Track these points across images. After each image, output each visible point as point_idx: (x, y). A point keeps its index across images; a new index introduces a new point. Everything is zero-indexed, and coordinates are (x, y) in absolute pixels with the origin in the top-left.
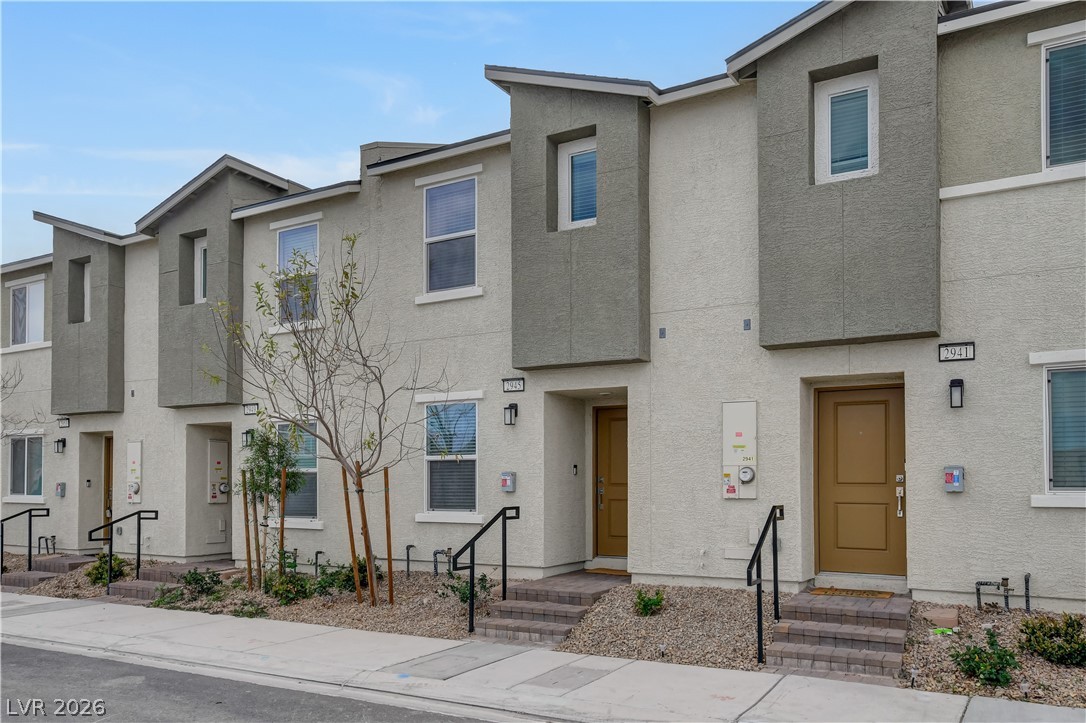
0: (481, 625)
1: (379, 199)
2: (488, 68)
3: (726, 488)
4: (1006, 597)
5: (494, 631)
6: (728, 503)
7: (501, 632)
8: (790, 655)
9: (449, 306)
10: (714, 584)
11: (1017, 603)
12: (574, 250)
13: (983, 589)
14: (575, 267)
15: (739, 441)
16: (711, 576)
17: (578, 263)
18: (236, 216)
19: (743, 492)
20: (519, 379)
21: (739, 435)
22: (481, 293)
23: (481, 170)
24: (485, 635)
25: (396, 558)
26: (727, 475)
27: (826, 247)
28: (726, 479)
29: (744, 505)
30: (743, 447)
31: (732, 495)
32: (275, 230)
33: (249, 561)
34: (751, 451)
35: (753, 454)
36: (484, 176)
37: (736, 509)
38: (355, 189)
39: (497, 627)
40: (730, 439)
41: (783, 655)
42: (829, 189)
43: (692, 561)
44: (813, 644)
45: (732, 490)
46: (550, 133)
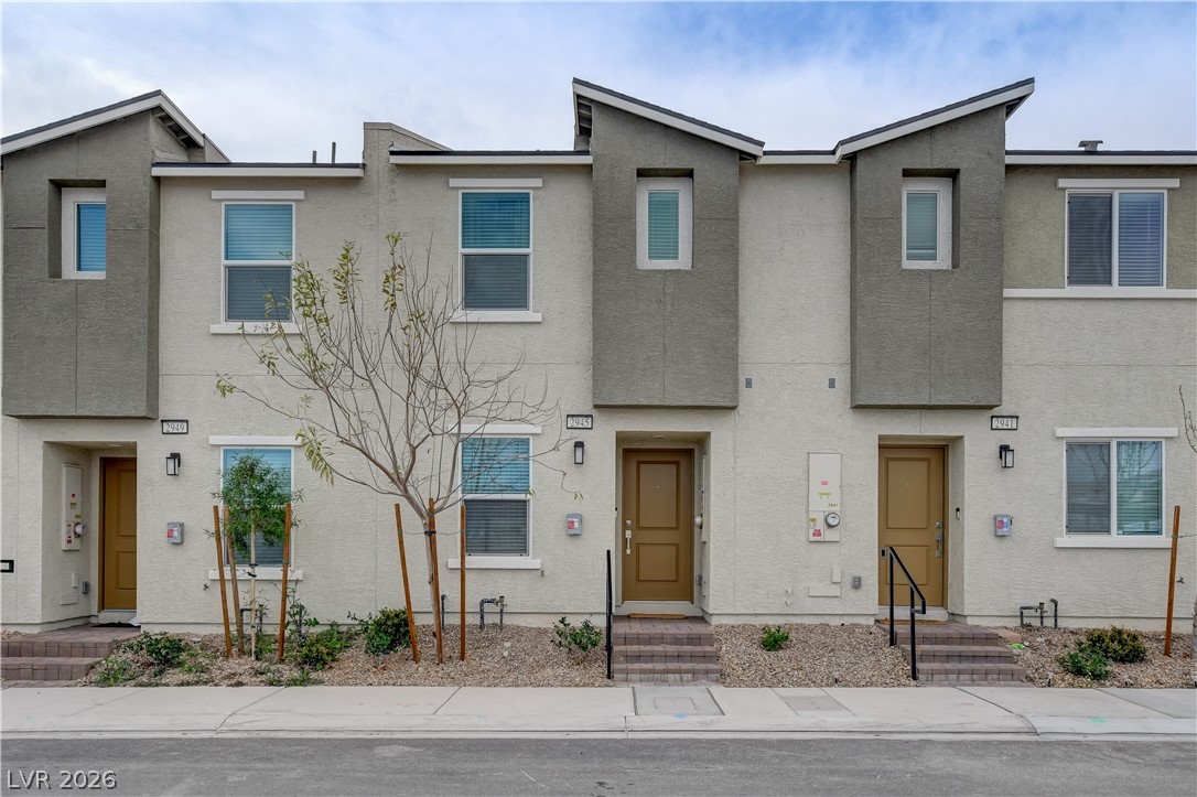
0: (621, 671)
1: (393, 191)
2: (576, 81)
3: (812, 531)
4: (1042, 617)
5: (638, 676)
6: (813, 545)
7: (646, 676)
8: (939, 672)
9: (493, 328)
10: (798, 620)
11: (1049, 622)
12: (668, 291)
13: (1026, 612)
14: (669, 308)
15: (824, 489)
16: (796, 612)
17: (673, 305)
18: (157, 171)
19: (828, 535)
20: (587, 416)
21: (825, 483)
22: (540, 320)
23: (541, 185)
24: (627, 680)
25: (417, 610)
26: (814, 520)
27: (916, 324)
28: (812, 524)
29: (826, 546)
30: (829, 494)
31: (818, 538)
32: (221, 200)
33: (227, 623)
34: (835, 498)
35: (837, 501)
36: (539, 192)
37: (819, 552)
38: (357, 173)
39: (642, 671)
40: (815, 487)
41: (933, 673)
42: (919, 274)
43: (776, 601)
44: (942, 662)
45: (817, 533)
46: (640, 167)
